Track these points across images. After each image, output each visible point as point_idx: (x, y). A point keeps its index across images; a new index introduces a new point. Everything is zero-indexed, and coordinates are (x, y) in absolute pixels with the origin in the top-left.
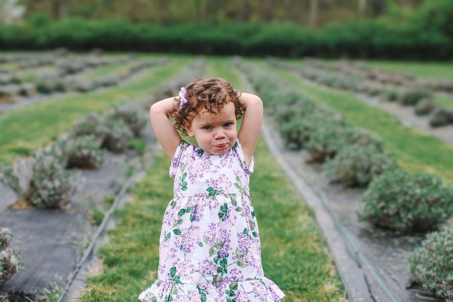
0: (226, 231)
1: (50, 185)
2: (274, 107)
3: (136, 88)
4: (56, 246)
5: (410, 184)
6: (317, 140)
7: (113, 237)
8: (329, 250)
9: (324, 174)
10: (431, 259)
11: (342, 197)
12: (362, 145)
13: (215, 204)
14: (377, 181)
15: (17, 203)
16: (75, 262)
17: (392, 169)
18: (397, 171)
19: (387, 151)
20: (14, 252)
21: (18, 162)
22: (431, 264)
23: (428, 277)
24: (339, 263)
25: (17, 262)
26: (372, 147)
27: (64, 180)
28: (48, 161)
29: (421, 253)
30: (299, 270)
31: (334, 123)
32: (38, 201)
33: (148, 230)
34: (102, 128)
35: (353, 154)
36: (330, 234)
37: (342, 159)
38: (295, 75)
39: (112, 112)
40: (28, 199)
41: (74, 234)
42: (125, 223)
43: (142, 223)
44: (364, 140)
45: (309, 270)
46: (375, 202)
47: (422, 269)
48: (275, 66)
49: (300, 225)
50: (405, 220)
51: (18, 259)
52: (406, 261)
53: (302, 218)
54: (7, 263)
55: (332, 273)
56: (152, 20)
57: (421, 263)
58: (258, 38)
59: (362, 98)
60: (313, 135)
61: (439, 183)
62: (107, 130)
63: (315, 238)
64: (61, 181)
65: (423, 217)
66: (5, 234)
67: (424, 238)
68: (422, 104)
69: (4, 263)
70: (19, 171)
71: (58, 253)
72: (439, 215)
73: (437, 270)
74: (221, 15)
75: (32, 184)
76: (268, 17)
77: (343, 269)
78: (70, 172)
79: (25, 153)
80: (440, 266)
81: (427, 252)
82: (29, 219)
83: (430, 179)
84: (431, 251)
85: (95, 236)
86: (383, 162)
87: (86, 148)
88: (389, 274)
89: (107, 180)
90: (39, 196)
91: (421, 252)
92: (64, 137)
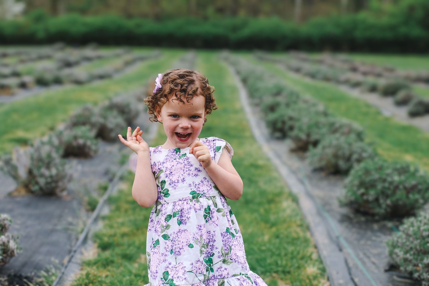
0: (209, 232)
1: (47, 173)
2: (261, 98)
3: (129, 80)
4: (53, 231)
5: (389, 171)
6: (300, 129)
7: (107, 222)
8: (312, 235)
9: (307, 161)
10: (408, 243)
11: (324, 184)
12: (343, 134)
13: (200, 206)
14: (357, 169)
15: (17, 190)
16: (71, 246)
17: (371, 157)
18: (376, 159)
19: (367, 140)
20: (12, 237)
21: (17, 151)
22: (408, 248)
23: (406, 260)
24: (321, 246)
25: (16, 246)
26: (353, 137)
27: (60, 168)
28: (46, 149)
29: (399, 238)
30: (283, 254)
31: (317, 113)
32: (35, 188)
33: (139, 216)
34: (97, 119)
35: (334, 142)
36: (312, 219)
37: (324, 148)
38: (280, 67)
39: (107, 103)
40: (26, 186)
41: (70, 219)
42: (118, 209)
43: (134, 209)
44: (346, 130)
45: (292, 253)
46: (355, 189)
47: (400, 253)
48: (261, 59)
49: (284, 210)
50: (384, 206)
51: (17, 243)
52: (384, 245)
53: (286, 204)
54: (5, 248)
55: (315, 256)
56: (145, 16)
57: (398, 247)
58: (246, 32)
59: (344, 89)
60: (297, 124)
61: (416, 171)
62: (101, 120)
63: (299, 222)
64: (57, 169)
65: (400, 203)
66: (4, 220)
67: (402, 223)
68: (401, 95)
69: (3, 247)
70: (18, 160)
71: (54, 238)
72: (417, 201)
73: (414, 254)
74: (210, 11)
75: (30, 172)
76: (255, 12)
77: (325, 253)
78: (66, 161)
79: (24, 142)
80: (417, 250)
81: (404, 236)
82: (27, 205)
83: (408, 167)
84: (408, 235)
85: (90, 221)
86: (364, 150)
87: (82, 137)
88: (368, 257)
89: (101, 168)
90: (37, 183)
91: (398, 236)
92: (61, 127)
